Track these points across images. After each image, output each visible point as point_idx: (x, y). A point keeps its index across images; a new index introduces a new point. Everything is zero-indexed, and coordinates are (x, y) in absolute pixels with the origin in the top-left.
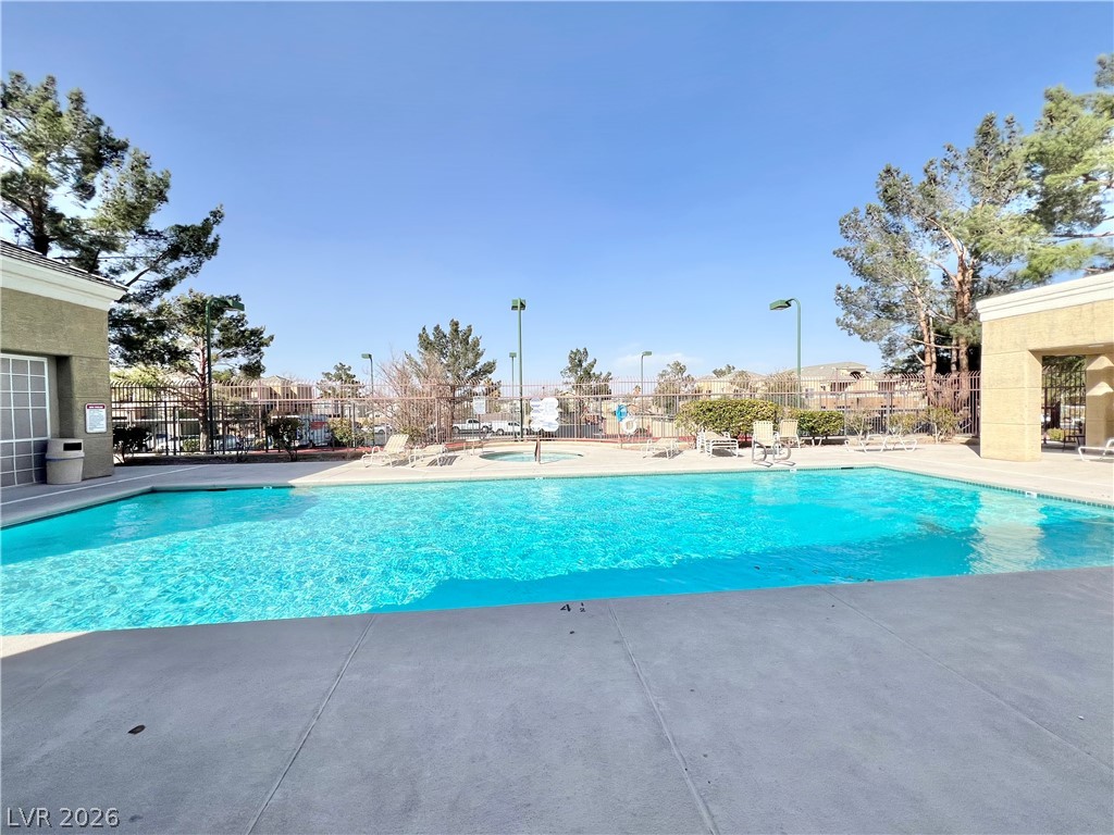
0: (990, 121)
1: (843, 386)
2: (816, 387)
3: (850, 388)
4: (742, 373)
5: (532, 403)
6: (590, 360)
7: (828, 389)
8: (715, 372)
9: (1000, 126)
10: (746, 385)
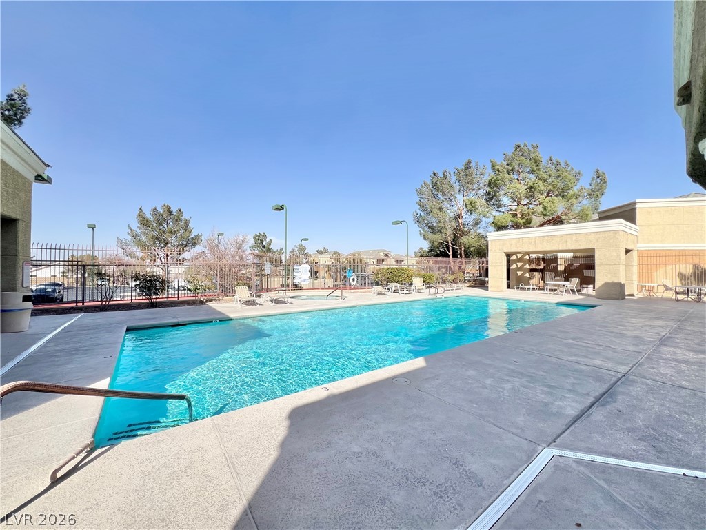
0: (470, 162)
1: (382, 261)
2: (371, 263)
3: (384, 263)
4: (336, 253)
5: (295, 268)
6: (268, 240)
7: (376, 263)
8: (317, 251)
9: (473, 165)
10: (337, 260)
